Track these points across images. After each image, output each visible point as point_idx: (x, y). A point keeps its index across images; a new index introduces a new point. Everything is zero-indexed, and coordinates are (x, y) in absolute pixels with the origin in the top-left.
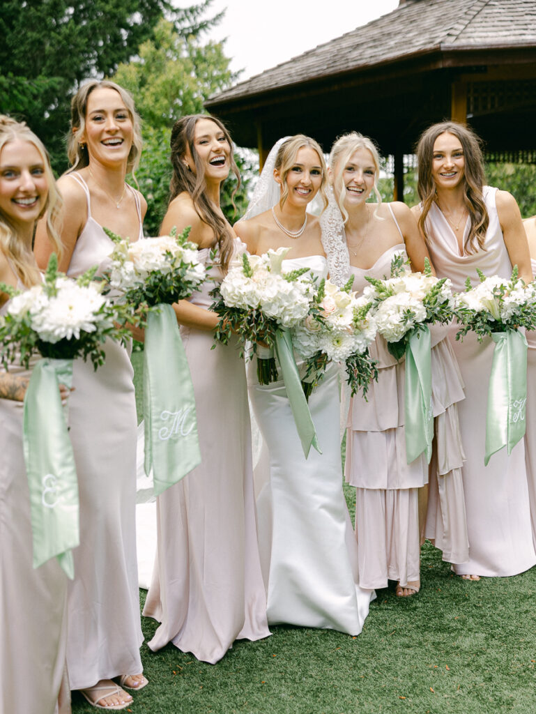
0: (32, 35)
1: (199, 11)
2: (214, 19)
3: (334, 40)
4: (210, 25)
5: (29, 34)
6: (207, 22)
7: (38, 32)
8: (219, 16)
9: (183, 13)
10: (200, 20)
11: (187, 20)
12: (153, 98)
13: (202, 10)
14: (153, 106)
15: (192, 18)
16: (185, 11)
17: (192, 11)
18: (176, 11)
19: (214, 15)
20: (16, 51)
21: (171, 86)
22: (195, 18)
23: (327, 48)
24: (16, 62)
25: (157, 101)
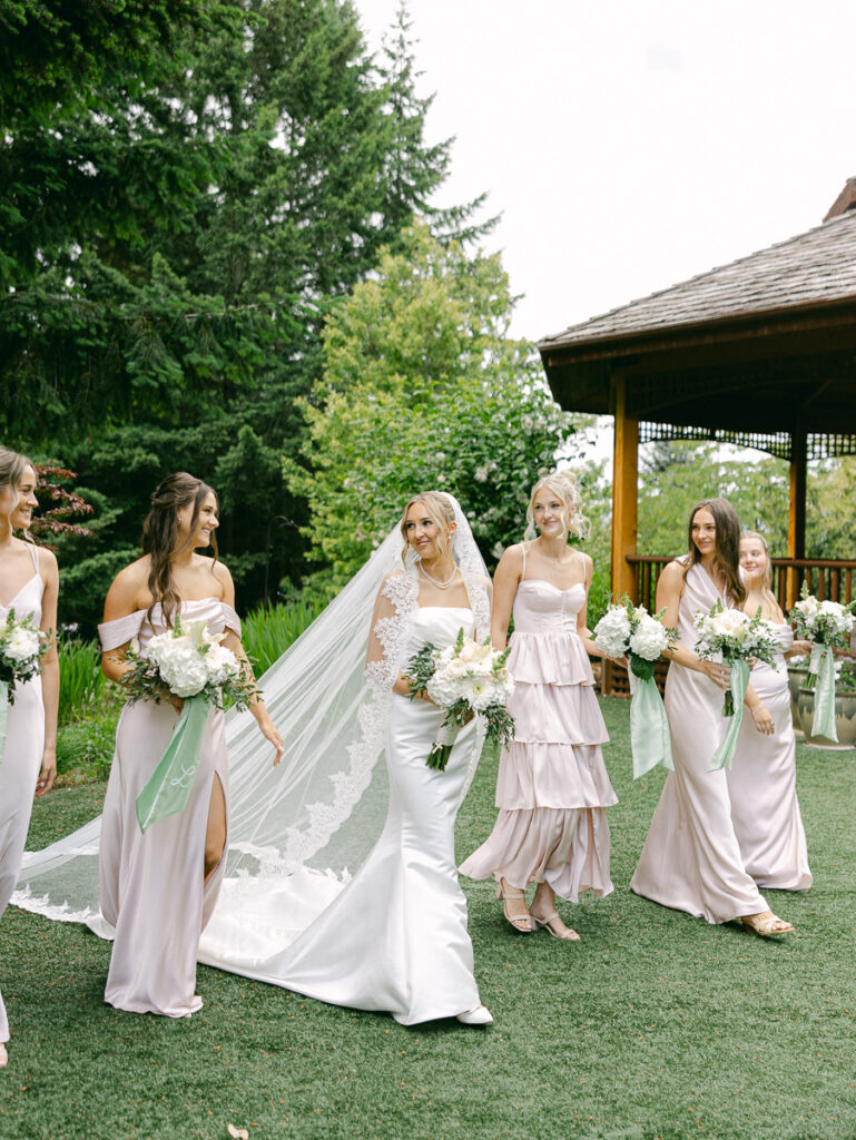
0: (235, 238)
1: (464, 213)
2: (485, 226)
3: (739, 262)
4: (478, 234)
5: (230, 236)
6: (475, 229)
7: (244, 234)
8: (492, 222)
9: (441, 215)
10: (464, 226)
11: (446, 225)
12: (400, 331)
13: (468, 212)
14: (400, 344)
15: (453, 222)
16: (445, 213)
17: (454, 213)
18: (431, 212)
19: (485, 221)
20: (208, 258)
21: (427, 315)
22: (457, 222)
23: (730, 273)
24: (208, 273)
25: (405, 335)
